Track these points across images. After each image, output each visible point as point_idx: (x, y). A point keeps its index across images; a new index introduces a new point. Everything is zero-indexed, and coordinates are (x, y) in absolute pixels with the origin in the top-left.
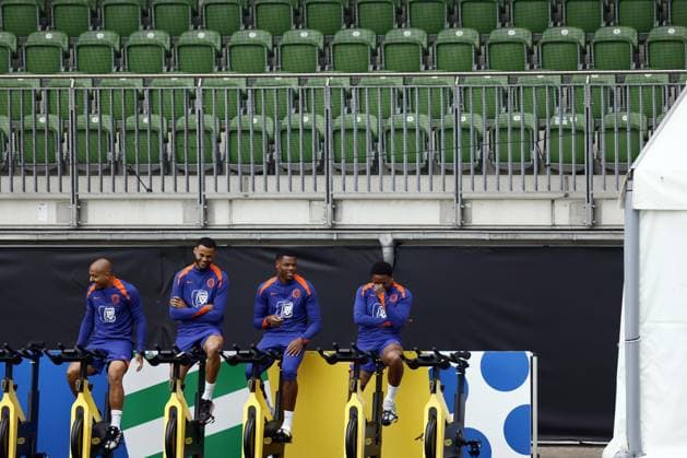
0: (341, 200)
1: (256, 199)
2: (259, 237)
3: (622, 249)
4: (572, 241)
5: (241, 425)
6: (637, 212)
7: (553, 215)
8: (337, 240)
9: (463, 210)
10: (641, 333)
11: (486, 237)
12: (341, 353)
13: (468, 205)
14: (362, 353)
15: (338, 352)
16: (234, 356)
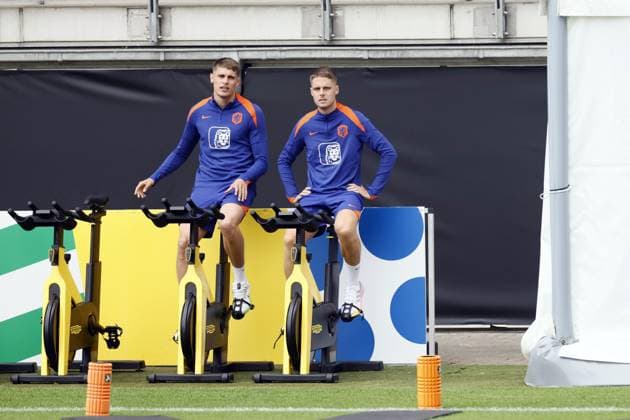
0: (170, 8)
1: (56, 7)
2: (59, 58)
3: (545, 68)
4: (478, 59)
5: (41, 309)
6: (564, 19)
7: (452, 25)
8: (166, 61)
9: (332, 19)
10: (571, 181)
11: (364, 55)
12: (174, 212)
13: (339, 13)
14: (201, 211)
15: (168, 211)
16: (30, 218)
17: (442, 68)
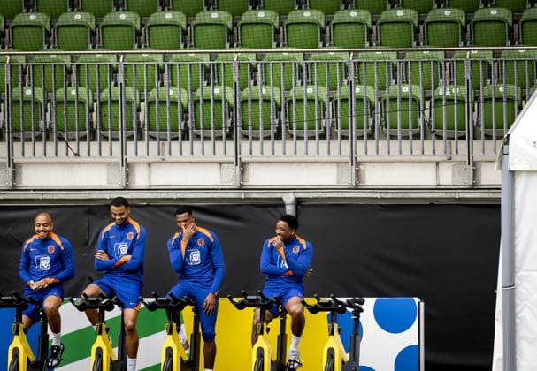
0: (248, 163)
1: (173, 163)
2: (174, 196)
3: (500, 205)
4: (455, 199)
5: (160, 364)
6: (513, 173)
7: (437, 176)
8: (245, 198)
9: (357, 172)
10: (517, 281)
11: (379, 196)
12: (249, 300)
13: (362, 167)
14: (267, 300)
15: (246, 299)
16: (153, 303)
17: (431, 205)
